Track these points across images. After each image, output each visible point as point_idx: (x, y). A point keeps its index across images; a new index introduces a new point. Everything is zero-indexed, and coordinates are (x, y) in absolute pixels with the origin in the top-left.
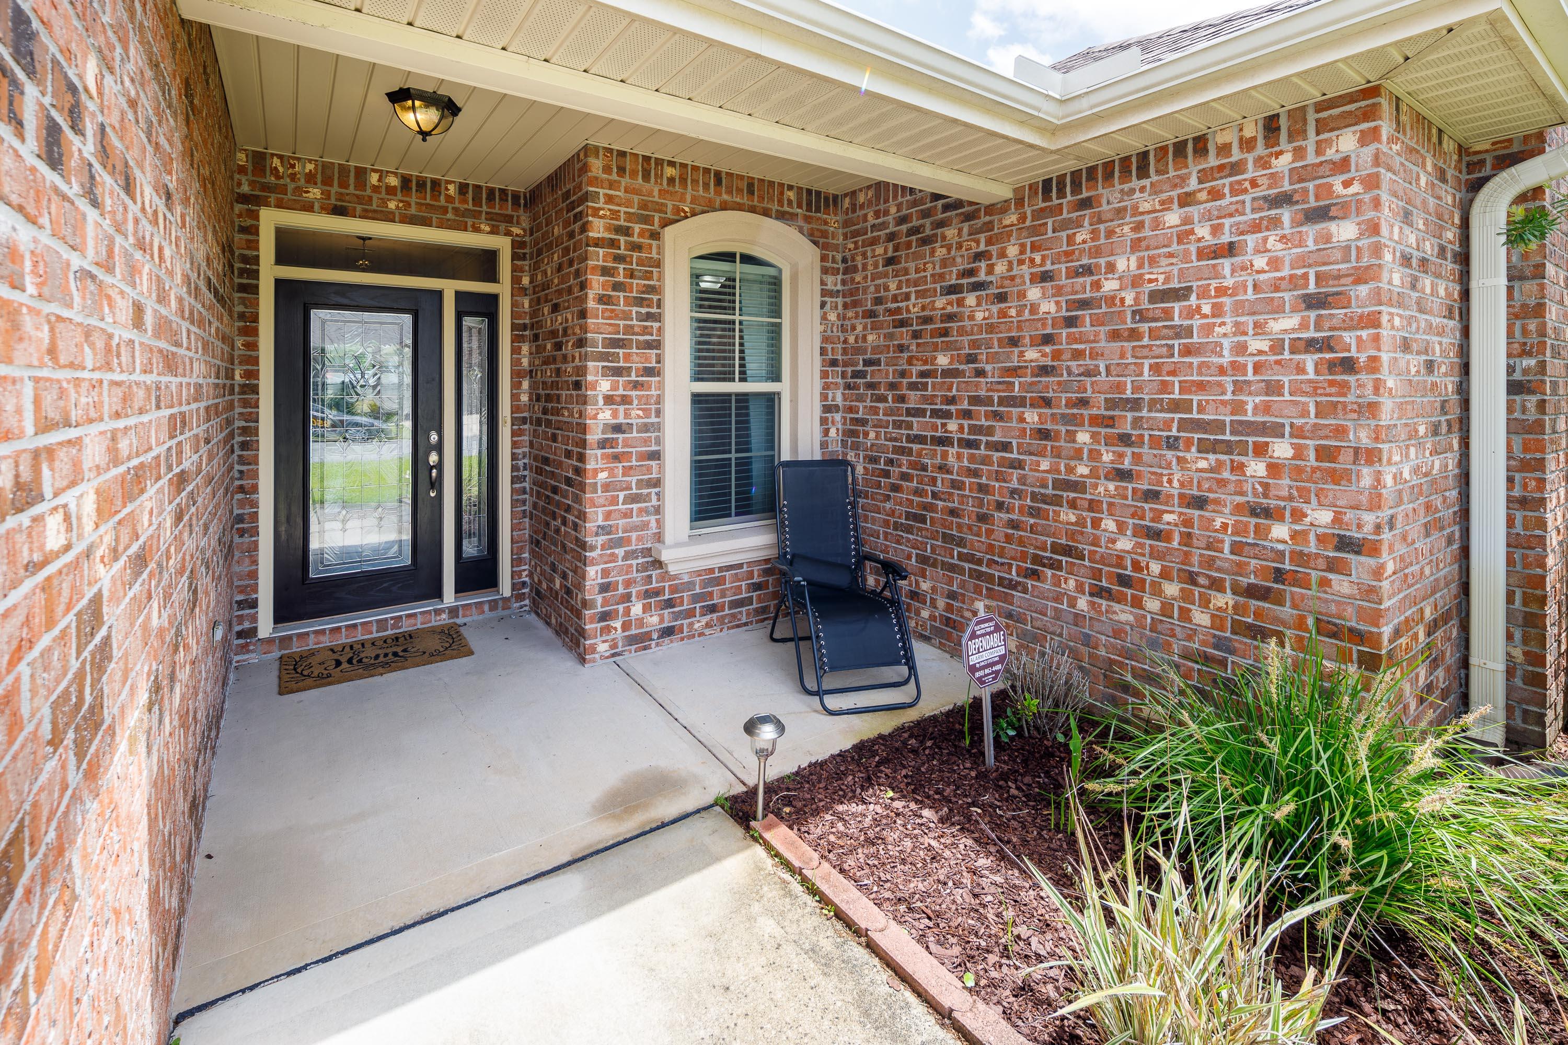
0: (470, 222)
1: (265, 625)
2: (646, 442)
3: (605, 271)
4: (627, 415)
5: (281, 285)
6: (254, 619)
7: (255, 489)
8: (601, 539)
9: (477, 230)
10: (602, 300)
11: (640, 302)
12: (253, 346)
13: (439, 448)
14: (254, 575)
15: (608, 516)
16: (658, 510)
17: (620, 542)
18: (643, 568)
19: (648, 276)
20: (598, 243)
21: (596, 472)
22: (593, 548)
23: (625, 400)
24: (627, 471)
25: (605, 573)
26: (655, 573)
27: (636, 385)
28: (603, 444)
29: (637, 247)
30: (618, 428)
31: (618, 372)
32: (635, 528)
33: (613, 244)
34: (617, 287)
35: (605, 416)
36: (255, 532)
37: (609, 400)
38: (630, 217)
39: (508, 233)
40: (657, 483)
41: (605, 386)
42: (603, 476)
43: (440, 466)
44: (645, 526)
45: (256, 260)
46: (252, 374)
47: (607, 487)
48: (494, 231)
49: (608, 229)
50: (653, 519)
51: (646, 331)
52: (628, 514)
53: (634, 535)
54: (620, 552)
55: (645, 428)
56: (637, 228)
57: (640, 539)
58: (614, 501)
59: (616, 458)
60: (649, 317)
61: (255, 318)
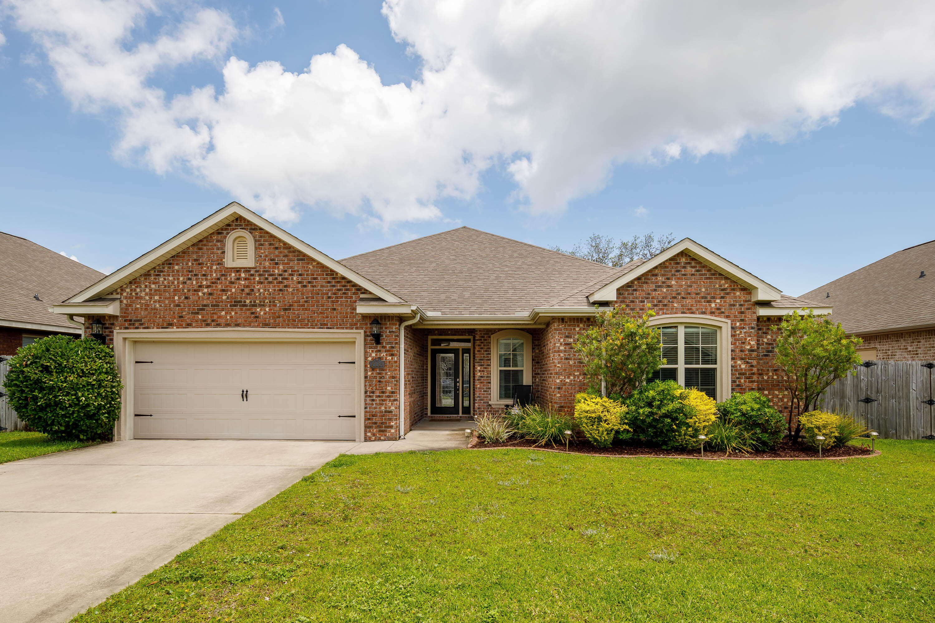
0: (464, 333)
1: (429, 414)
2: (488, 380)
3: (479, 345)
4: (483, 374)
5: (432, 350)
6: (427, 411)
7: (427, 388)
8: (478, 399)
9: (465, 335)
10: (478, 351)
11: (486, 351)
12: (427, 362)
13: (459, 382)
14: (427, 404)
15: (479, 394)
16: (490, 394)
17: (482, 400)
18: (487, 406)
19: (488, 345)
20: (478, 340)
21: (477, 385)
22: (476, 400)
23: (483, 371)
24: (484, 385)
25: (479, 405)
26: (490, 407)
27: (486, 368)
28: (478, 380)
29: (486, 340)
30: (482, 377)
31: (481, 365)
32: (485, 397)
33: (481, 340)
34: (482, 348)
35: (479, 374)
36: (427, 396)
37: (480, 371)
38: (484, 334)
39: (472, 335)
40: (490, 388)
41: (479, 368)
42: (478, 386)
43: (459, 386)
44: (487, 397)
45: (428, 345)
46: (427, 367)
47: (479, 388)
48: (469, 335)
49: (479, 337)
50: (489, 396)
51: (488, 357)
52: (484, 394)
53: (485, 399)
54: (482, 402)
55: (487, 377)
56: (486, 336)
57: (486, 400)
58: (481, 391)
59: (481, 383)
60: (488, 354)
61: (427, 357)
